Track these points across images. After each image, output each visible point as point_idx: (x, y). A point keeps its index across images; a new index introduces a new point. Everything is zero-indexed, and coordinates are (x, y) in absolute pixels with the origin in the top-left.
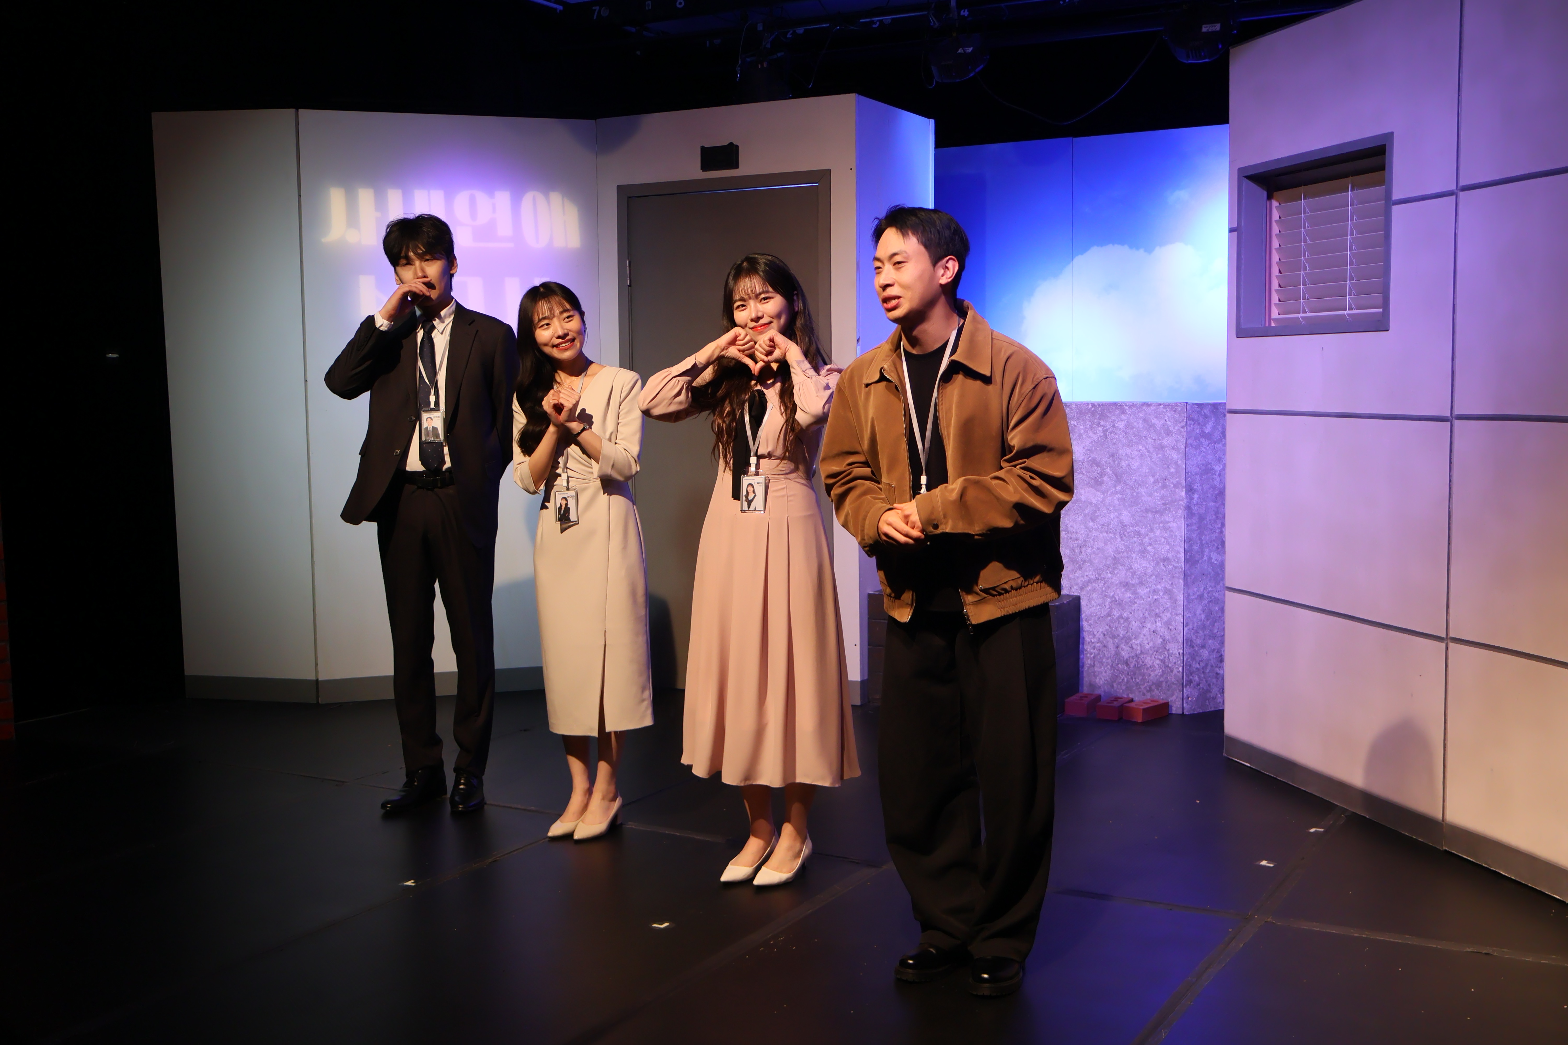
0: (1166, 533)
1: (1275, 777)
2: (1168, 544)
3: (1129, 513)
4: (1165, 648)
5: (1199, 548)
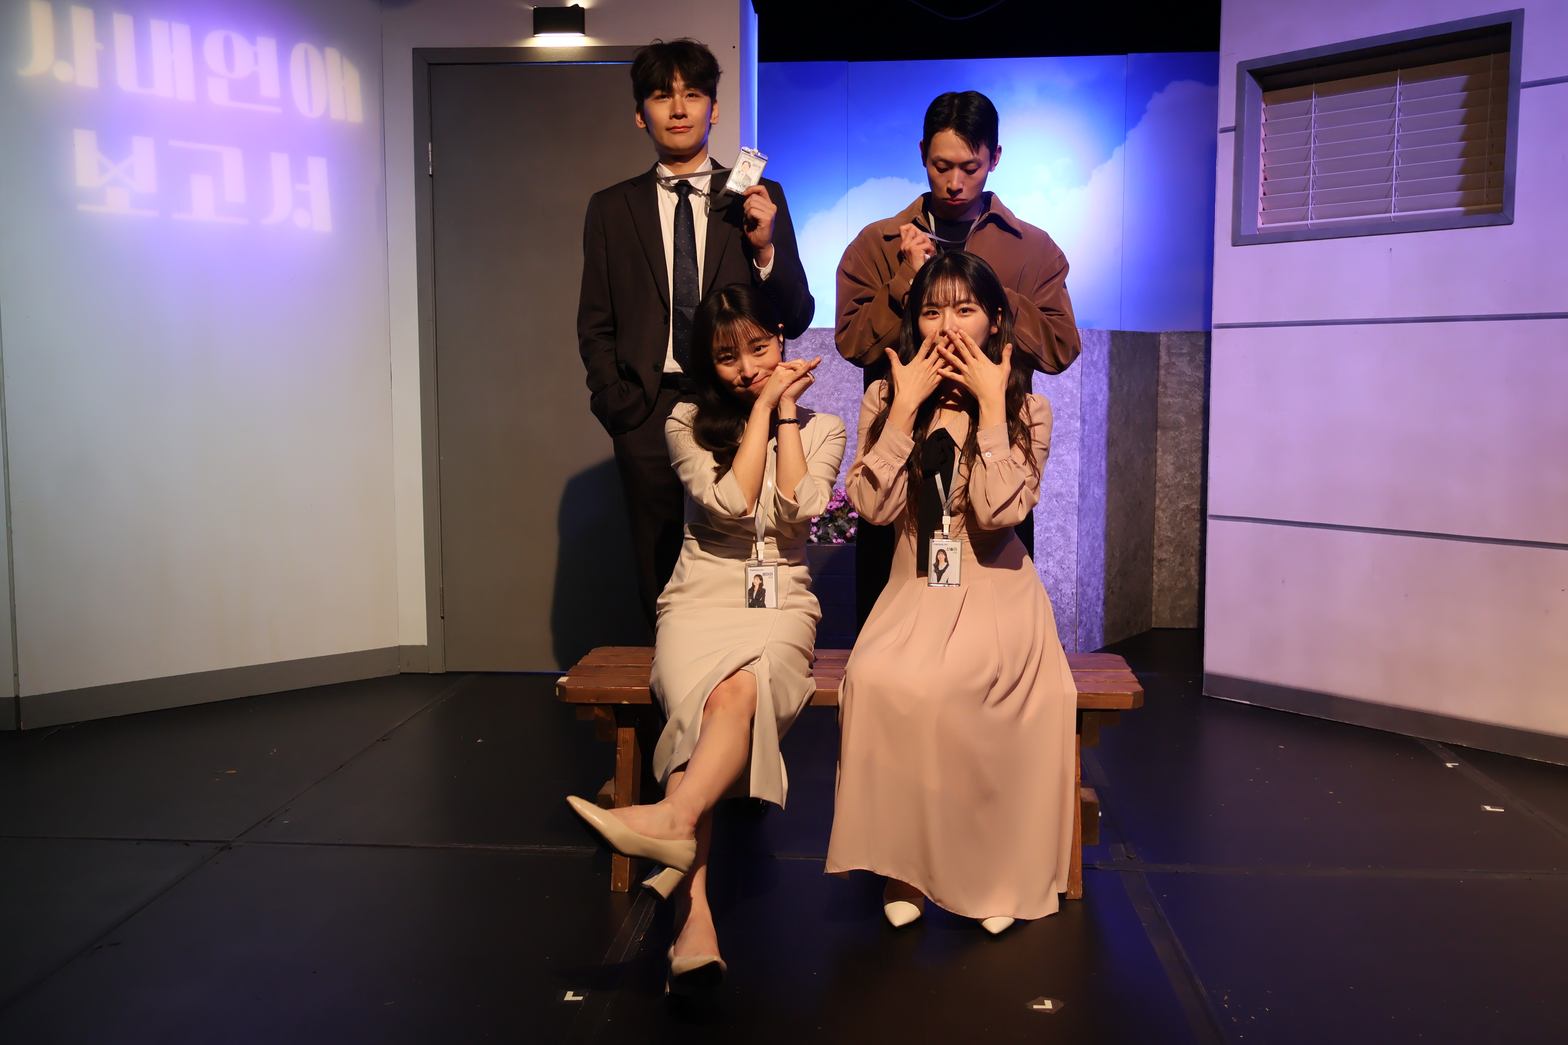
0: (1060, 466)
2: (1062, 478)
4: (1058, 588)
5: (1088, 481)
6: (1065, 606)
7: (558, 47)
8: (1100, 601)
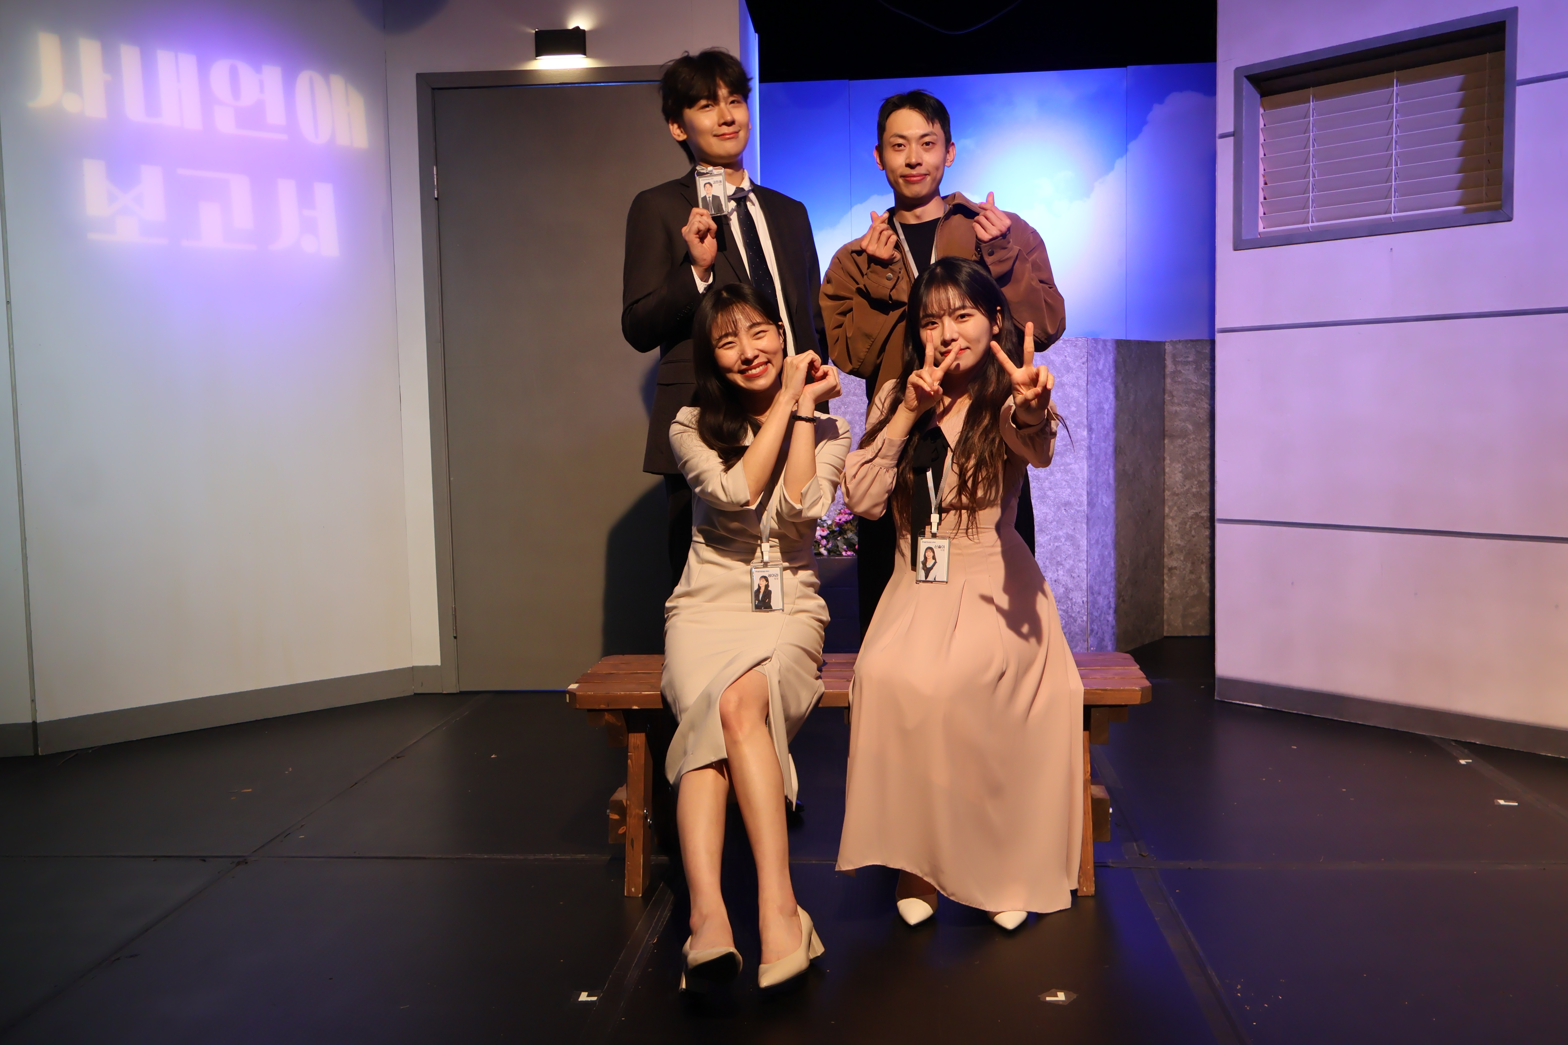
0: (1068, 475)
4: (1068, 597)
6: (1076, 615)
7: (560, 69)
8: (1111, 609)
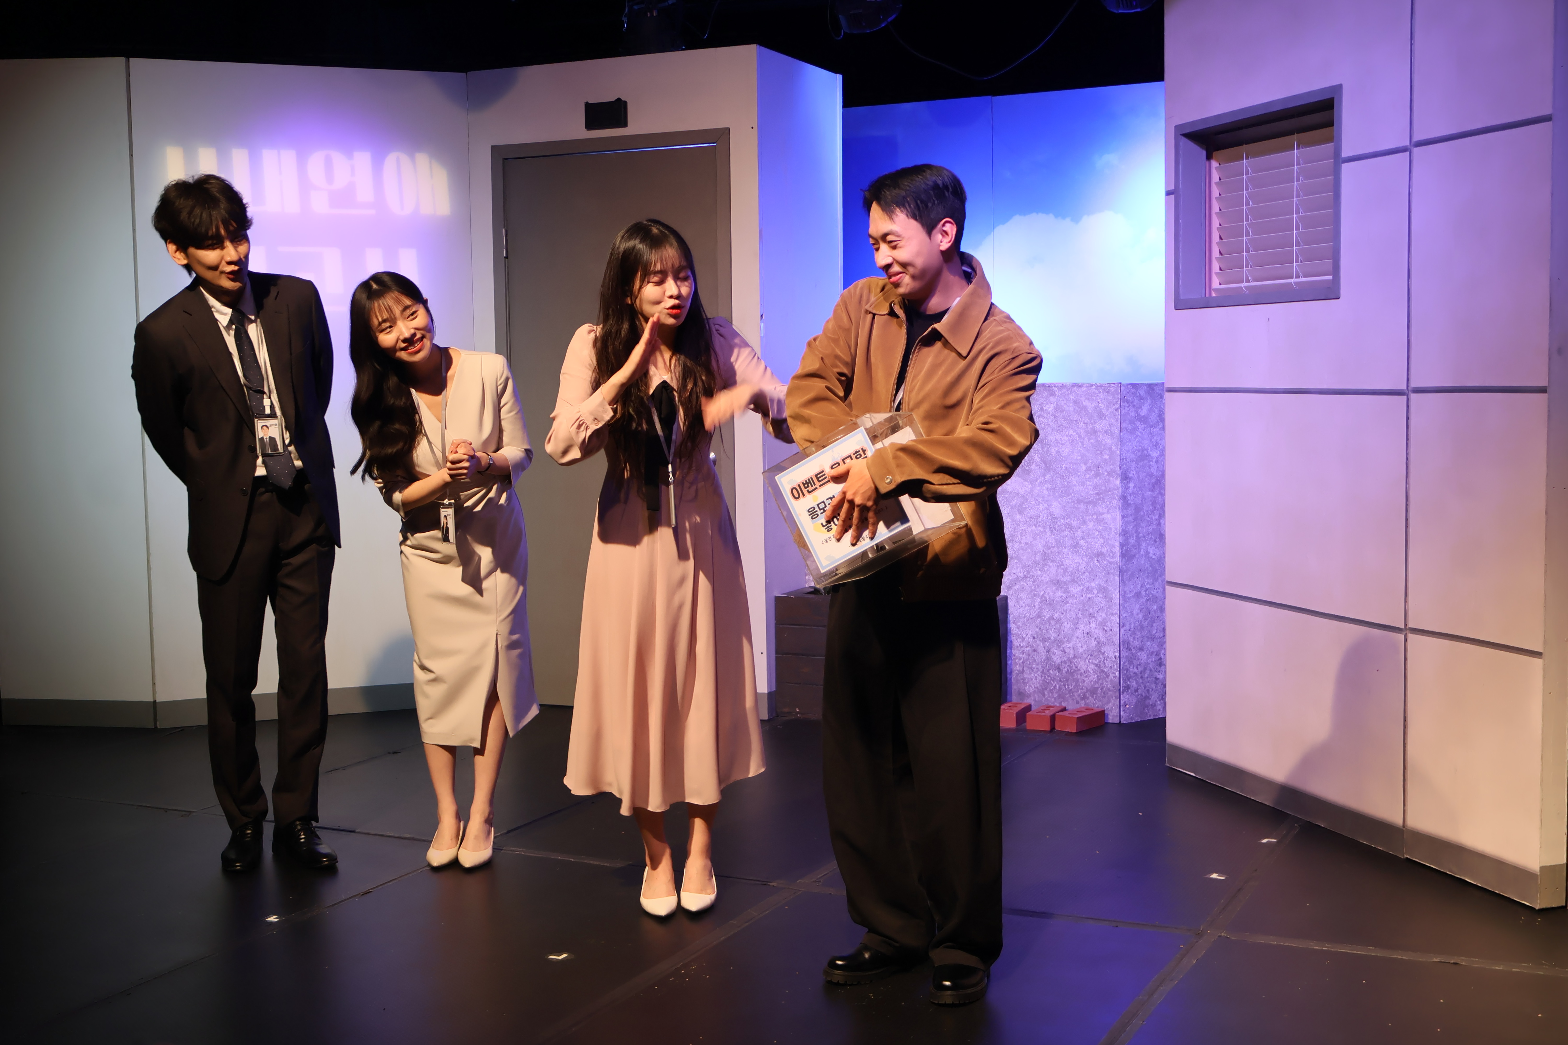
0: (1100, 525)
1: (1222, 786)
2: (1103, 537)
3: (1059, 503)
4: (1100, 651)
5: (1136, 541)
6: (1109, 670)
